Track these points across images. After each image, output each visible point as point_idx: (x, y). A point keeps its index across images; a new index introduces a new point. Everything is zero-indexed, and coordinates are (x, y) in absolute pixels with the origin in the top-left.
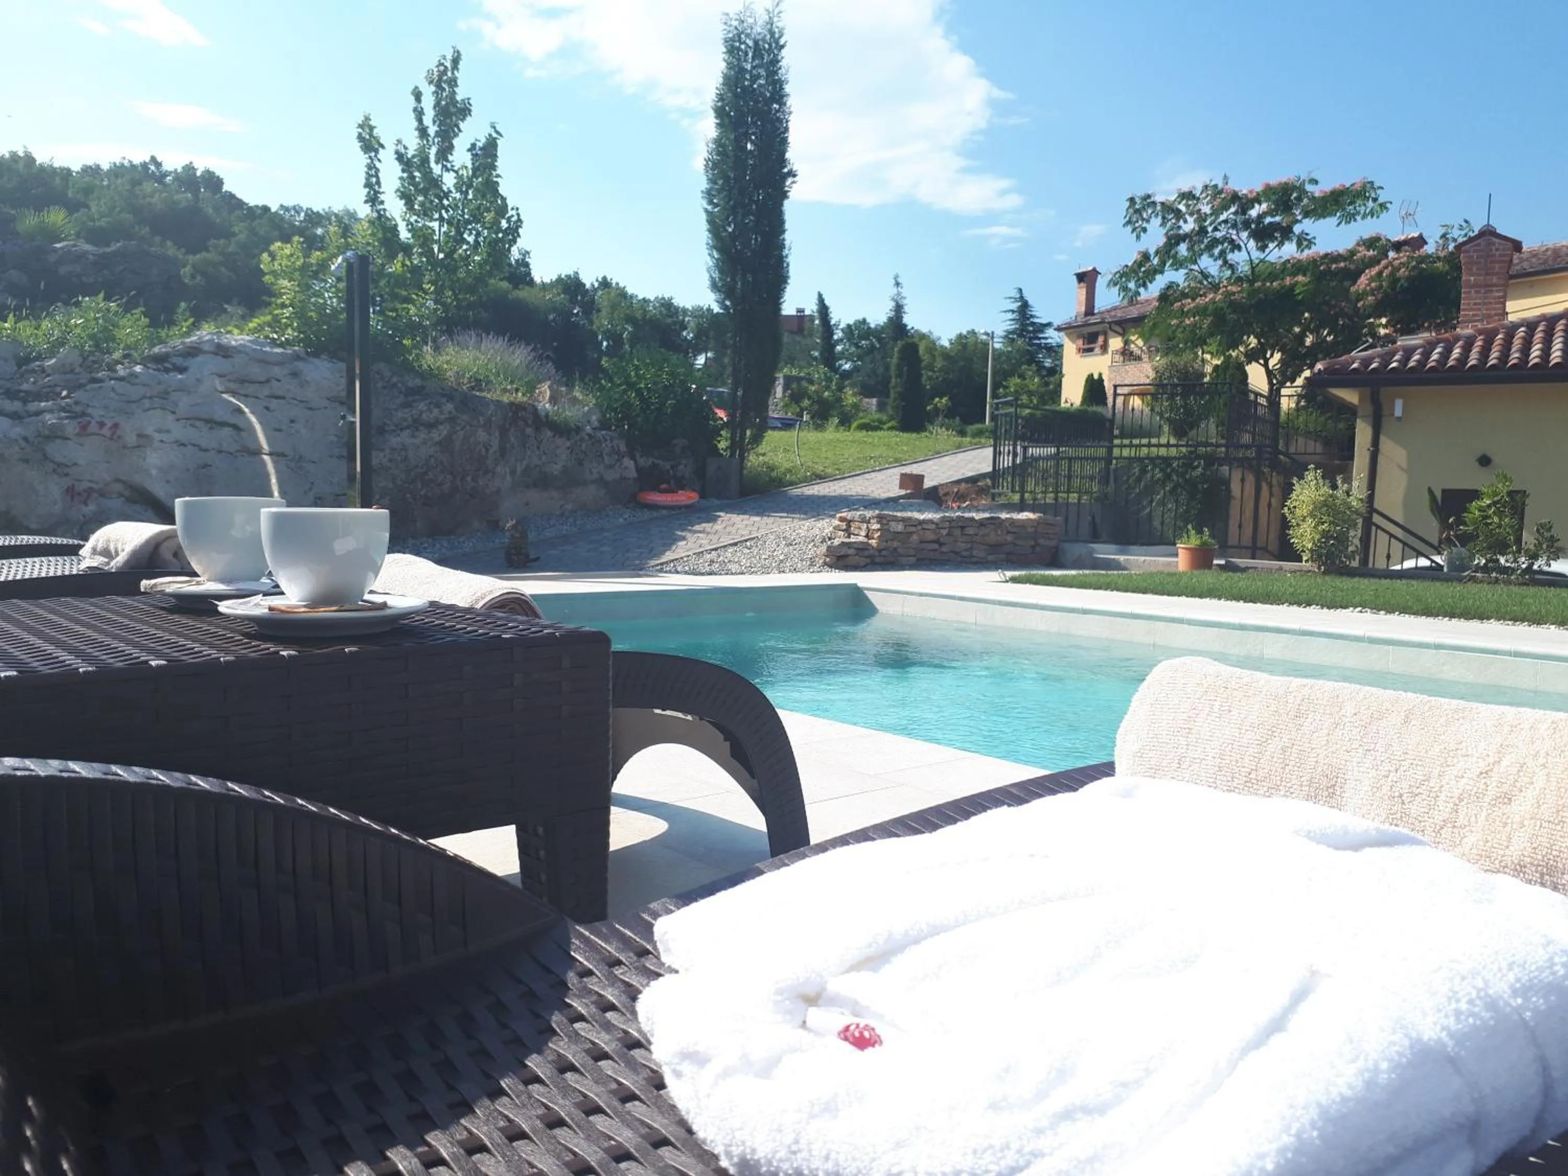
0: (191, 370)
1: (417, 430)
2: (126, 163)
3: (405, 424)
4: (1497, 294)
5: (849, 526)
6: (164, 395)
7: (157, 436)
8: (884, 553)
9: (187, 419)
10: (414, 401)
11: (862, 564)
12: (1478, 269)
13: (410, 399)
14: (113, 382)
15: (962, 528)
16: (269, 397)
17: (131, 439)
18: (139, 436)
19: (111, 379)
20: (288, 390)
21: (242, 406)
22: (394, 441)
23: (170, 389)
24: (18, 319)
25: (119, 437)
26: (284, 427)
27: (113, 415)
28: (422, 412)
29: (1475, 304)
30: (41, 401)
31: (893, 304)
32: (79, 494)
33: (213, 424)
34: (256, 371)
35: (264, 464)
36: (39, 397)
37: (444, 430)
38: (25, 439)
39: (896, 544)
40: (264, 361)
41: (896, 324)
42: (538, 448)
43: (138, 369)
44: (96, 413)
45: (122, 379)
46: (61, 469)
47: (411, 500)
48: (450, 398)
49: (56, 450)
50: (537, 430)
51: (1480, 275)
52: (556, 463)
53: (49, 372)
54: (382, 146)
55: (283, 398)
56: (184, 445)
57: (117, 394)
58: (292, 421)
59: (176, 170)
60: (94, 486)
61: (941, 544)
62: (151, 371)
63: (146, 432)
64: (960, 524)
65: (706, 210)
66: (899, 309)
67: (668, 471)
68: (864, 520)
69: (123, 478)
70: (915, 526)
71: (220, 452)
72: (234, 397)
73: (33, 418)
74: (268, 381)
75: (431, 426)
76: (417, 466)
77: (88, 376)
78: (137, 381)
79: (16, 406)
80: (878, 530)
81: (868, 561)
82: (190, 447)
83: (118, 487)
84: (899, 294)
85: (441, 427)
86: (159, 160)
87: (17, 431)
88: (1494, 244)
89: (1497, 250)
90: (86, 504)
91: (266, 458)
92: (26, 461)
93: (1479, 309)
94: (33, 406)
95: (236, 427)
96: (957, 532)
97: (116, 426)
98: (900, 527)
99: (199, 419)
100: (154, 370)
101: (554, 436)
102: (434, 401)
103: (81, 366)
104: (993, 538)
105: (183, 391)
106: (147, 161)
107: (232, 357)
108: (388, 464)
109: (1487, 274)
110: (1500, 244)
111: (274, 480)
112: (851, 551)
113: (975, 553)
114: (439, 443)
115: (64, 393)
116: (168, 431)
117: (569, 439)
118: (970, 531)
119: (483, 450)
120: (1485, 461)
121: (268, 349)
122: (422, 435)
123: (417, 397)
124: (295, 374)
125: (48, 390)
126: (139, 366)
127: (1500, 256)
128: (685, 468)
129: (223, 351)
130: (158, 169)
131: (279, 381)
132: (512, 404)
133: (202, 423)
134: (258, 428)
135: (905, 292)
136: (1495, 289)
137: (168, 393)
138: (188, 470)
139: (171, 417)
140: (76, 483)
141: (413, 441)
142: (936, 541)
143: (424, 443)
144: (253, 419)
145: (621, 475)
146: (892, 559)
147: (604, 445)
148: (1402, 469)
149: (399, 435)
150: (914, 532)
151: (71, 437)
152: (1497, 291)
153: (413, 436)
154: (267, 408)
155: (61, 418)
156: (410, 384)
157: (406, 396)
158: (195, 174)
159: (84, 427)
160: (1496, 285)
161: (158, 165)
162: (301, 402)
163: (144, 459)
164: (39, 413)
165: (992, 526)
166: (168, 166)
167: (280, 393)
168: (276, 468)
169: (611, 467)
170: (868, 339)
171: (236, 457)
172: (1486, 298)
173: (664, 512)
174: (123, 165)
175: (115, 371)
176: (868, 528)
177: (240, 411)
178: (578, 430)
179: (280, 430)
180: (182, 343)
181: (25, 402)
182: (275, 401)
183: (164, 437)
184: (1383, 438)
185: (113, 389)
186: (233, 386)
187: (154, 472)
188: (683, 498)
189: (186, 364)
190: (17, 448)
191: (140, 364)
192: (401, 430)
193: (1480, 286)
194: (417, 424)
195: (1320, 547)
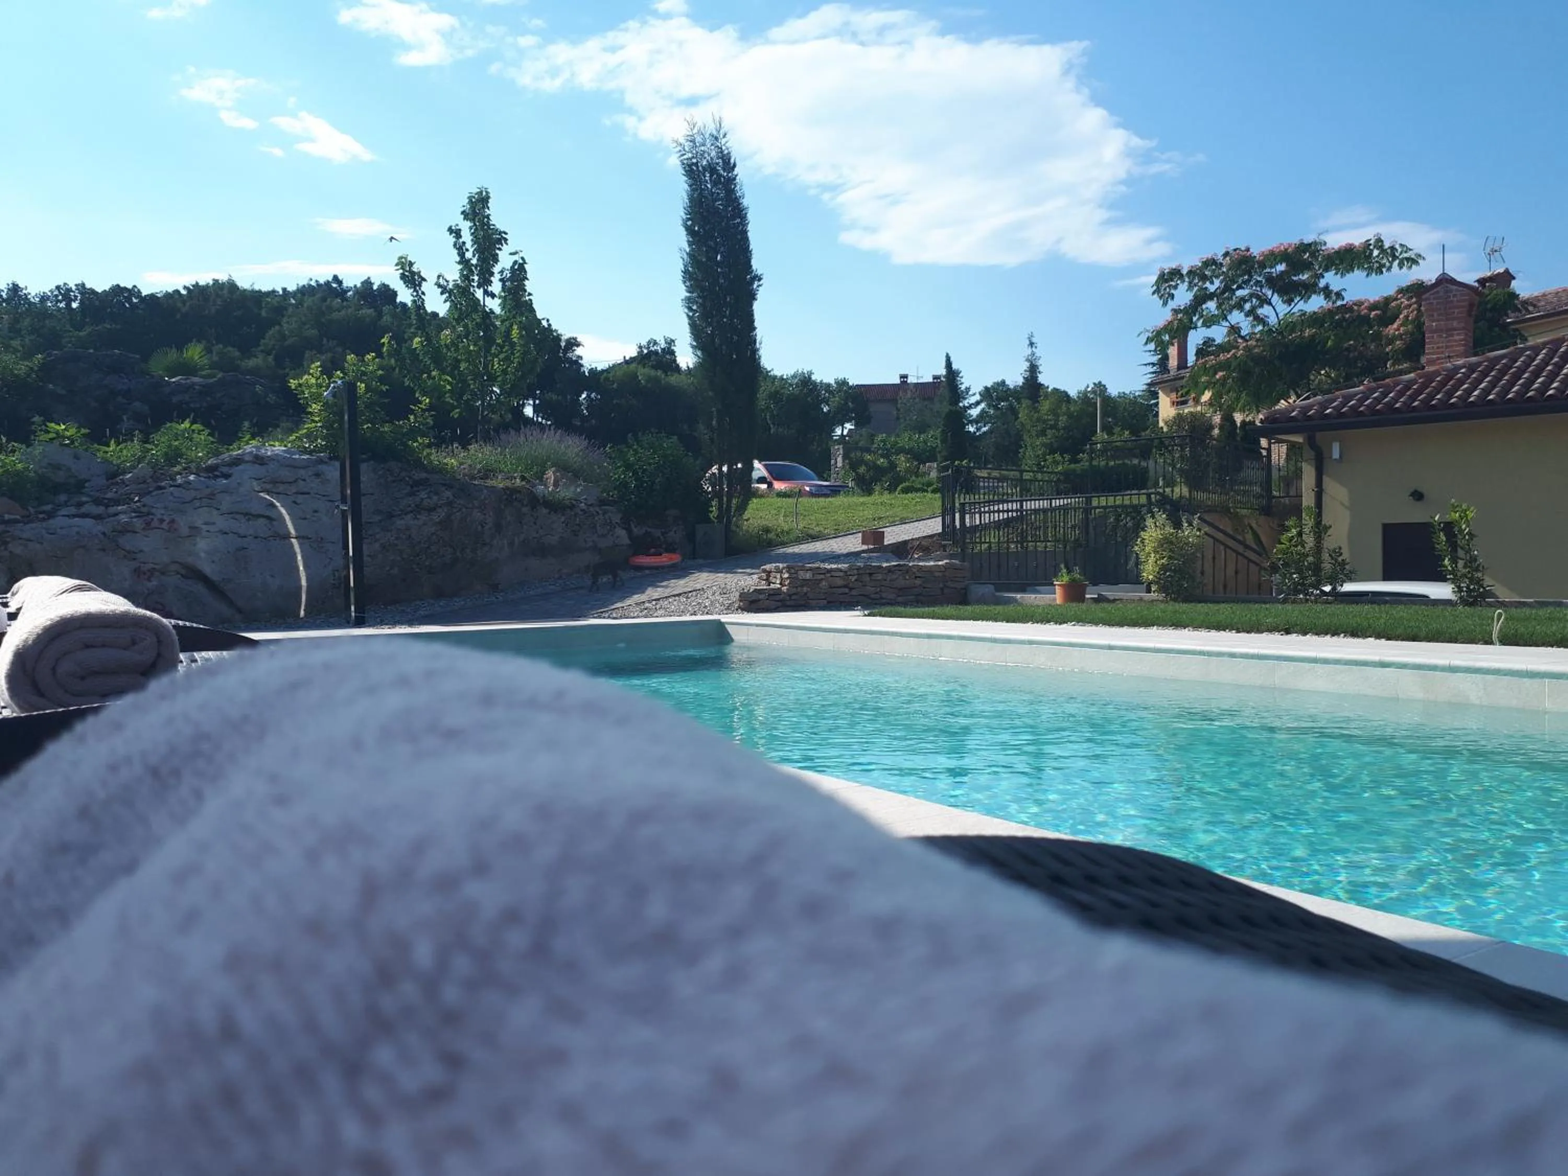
0: (233, 478)
1: (420, 513)
2: (313, 283)
3: (410, 509)
4: (1457, 338)
5: (768, 576)
6: (211, 496)
7: (205, 527)
8: (793, 597)
9: (228, 514)
10: (418, 491)
11: (774, 607)
12: (1439, 315)
13: (415, 489)
14: (172, 489)
15: (871, 574)
16: (296, 493)
17: (185, 531)
18: (190, 527)
19: (171, 486)
20: (312, 488)
21: (274, 501)
22: (400, 523)
23: (215, 492)
24: (118, 444)
25: (175, 530)
26: (308, 517)
27: (171, 513)
28: (422, 499)
29: (1438, 348)
30: (118, 506)
31: (1028, 364)
32: (145, 574)
33: (249, 516)
34: (286, 474)
35: (292, 545)
36: (117, 502)
37: (442, 513)
38: (104, 534)
39: (805, 589)
40: (293, 465)
41: (1032, 384)
42: (535, 523)
43: (192, 477)
44: (159, 513)
45: (179, 486)
46: (131, 555)
47: (417, 570)
48: (449, 487)
49: (127, 542)
50: (533, 508)
51: (1442, 320)
52: (552, 535)
53: (128, 483)
54: (424, 280)
55: (308, 493)
56: (226, 533)
57: (175, 497)
58: (316, 511)
59: (355, 286)
60: (156, 567)
61: (851, 589)
62: (203, 479)
63: (196, 525)
64: (868, 571)
65: (688, 316)
66: (1033, 369)
67: (659, 538)
68: (780, 571)
69: (179, 560)
70: (824, 574)
71: (256, 537)
72: (268, 495)
73: (112, 518)
74: (295, 481)
75: (431, 510)
76: (420, 542)
77: (155, 485)
78: (191, 486)
79: (101, 510)
80: (788, 578)
81: (779, 604)
82: (231, 534)
83: (174, 567)
84: (1033, 354)
85: (440, 510)
86: (340, 278)
87: (99, 528)
88: (1451, 291)
89: (1455, 296)
90: (149, 580)
91: (294, 541)
92: (104, 550)
93: (1442, 353)
94: (112, 510)
95: (268, 518)
96: (867, 578)
97: (173, 521)
98: (808, 575)
99: (237, 513)
100: (205, 478)
101: (549, 513)
102: (432, 489)
103: (151, 477)
104: (901, 583)
105: (226, 492)
106: (330, 279)
107: (267, 464)
108: (396, 542)
109: (1447, 320)
110: (1457, 290)
111: (299, 558)
112: (761, 597)
113: (884, 595)
114: (440, 523)
115: (137, 499)
116: (214, 524)
117: (563, 515)
118: (880, 577)
119: (480, 527)
120: (1418, 496)
121: (297, 456)
122: (423, 518)
123: (421, 487)
124: (317, 475)
125: (125, 497)
126: (193, 476)
127: (1458, 301)
128: (676, 534)
129: (259, 460)
130: (340, 286)
131: (304, 480)
132: (507, 488)
133: (242, 516)
134: (287, 518)
135: (1038, 352)
136: (1455, 332)
137: (214, 495)
138: (229, 552)
139: (215, 512)
140: (142, 565)
141: (416, 522)
142: (845, 586)
143: (425, 524)
144: (283, 511)
145: (614, 542)
146: (803, 602)
147: (596, 518)
148: (1346, 507)
149: (403, 518)
150: (822, 579)
151: (138, 531)
152: (1458, 334)
153: (416, 518)
154: (295, 502)
155: (132, 518)
156: (416, 477)
157: (412, 487)
158: (372, 288)
159: (148, 524)
160: (1455, 330)
161: (340, 283)
162: (324, 496)
163: (195, 545)
164: (116, 514)
165: (900, 573)
166: (348, 283)
167: (305, 490)
168: (301, 548)
169: (603, 536)
170: (1007, 400)
171: (269, 540)
172: (1449, 341)
173: (647, 572)
174: (310, 285)
175: (175, 480)
176: (781, 577)
177: (272, 505)
178: (572, 507)
179: (305, 519)
180: (230, 456)
181: (107, 506)
182: (300, 496)
183: (211, 528)
184: (1326, 480)
185: (172, 494)
186: (268, 486)
187: (203, 555)
188: (665, 559)
189: (230, 472)
190: (96, 541)
191: (194, 474)
192: (406, 514)
193: (1442, 331)
194: (418, 509)
195: (1160, 579)
